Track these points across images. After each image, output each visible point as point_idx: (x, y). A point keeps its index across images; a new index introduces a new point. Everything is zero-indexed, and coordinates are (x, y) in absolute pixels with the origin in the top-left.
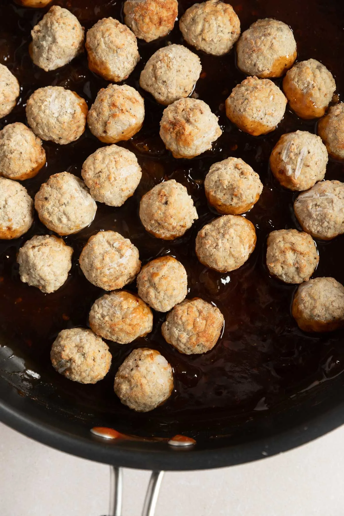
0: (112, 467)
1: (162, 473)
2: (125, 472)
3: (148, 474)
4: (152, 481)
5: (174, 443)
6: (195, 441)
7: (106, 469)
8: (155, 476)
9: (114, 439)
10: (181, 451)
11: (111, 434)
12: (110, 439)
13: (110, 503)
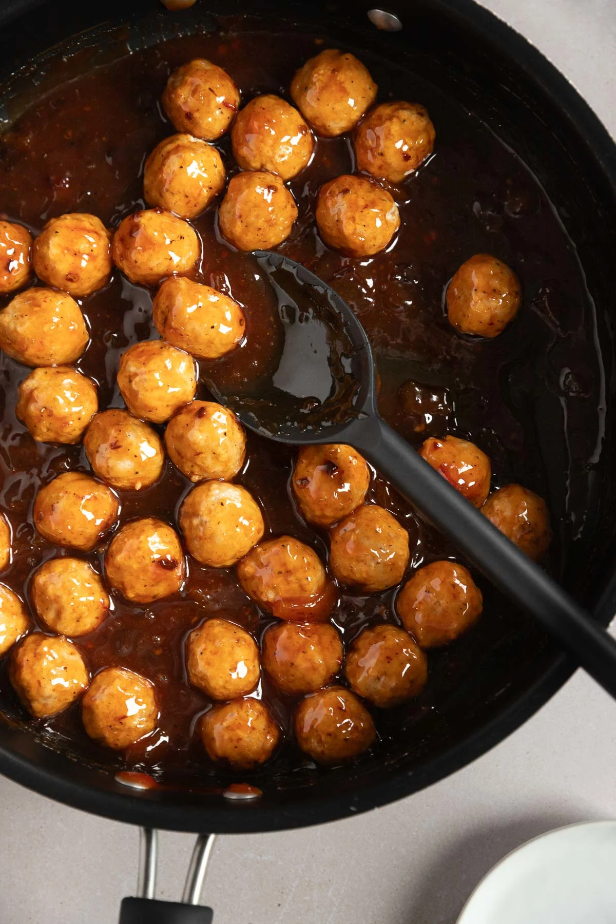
0: (142, 829)
1: (212, 837)
2: (161, 836)
3: (192, 838)
4: (198, 849)
5: (233, 796)
6: (261, 792)
7: (134, 832)
8: (203, 841)
9: (146, 790)
10: (241, 806)
11: (143, 783)
12: (142, 789)
13: (139, 879)
